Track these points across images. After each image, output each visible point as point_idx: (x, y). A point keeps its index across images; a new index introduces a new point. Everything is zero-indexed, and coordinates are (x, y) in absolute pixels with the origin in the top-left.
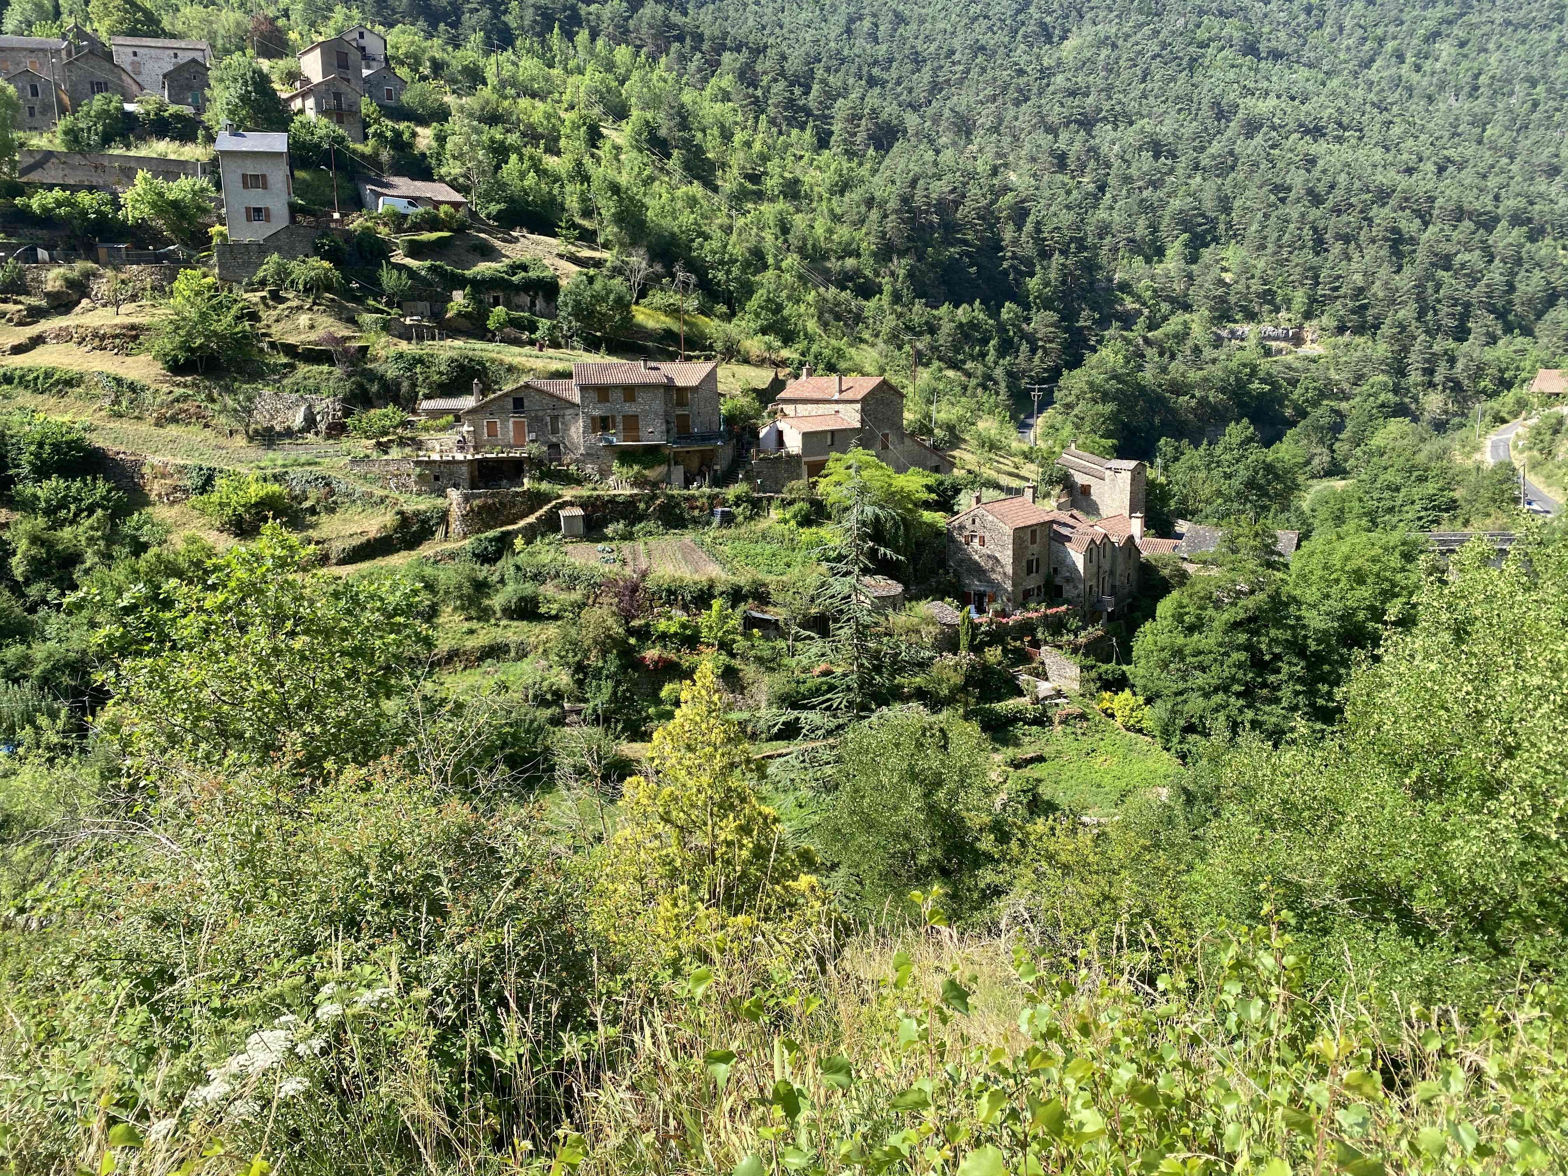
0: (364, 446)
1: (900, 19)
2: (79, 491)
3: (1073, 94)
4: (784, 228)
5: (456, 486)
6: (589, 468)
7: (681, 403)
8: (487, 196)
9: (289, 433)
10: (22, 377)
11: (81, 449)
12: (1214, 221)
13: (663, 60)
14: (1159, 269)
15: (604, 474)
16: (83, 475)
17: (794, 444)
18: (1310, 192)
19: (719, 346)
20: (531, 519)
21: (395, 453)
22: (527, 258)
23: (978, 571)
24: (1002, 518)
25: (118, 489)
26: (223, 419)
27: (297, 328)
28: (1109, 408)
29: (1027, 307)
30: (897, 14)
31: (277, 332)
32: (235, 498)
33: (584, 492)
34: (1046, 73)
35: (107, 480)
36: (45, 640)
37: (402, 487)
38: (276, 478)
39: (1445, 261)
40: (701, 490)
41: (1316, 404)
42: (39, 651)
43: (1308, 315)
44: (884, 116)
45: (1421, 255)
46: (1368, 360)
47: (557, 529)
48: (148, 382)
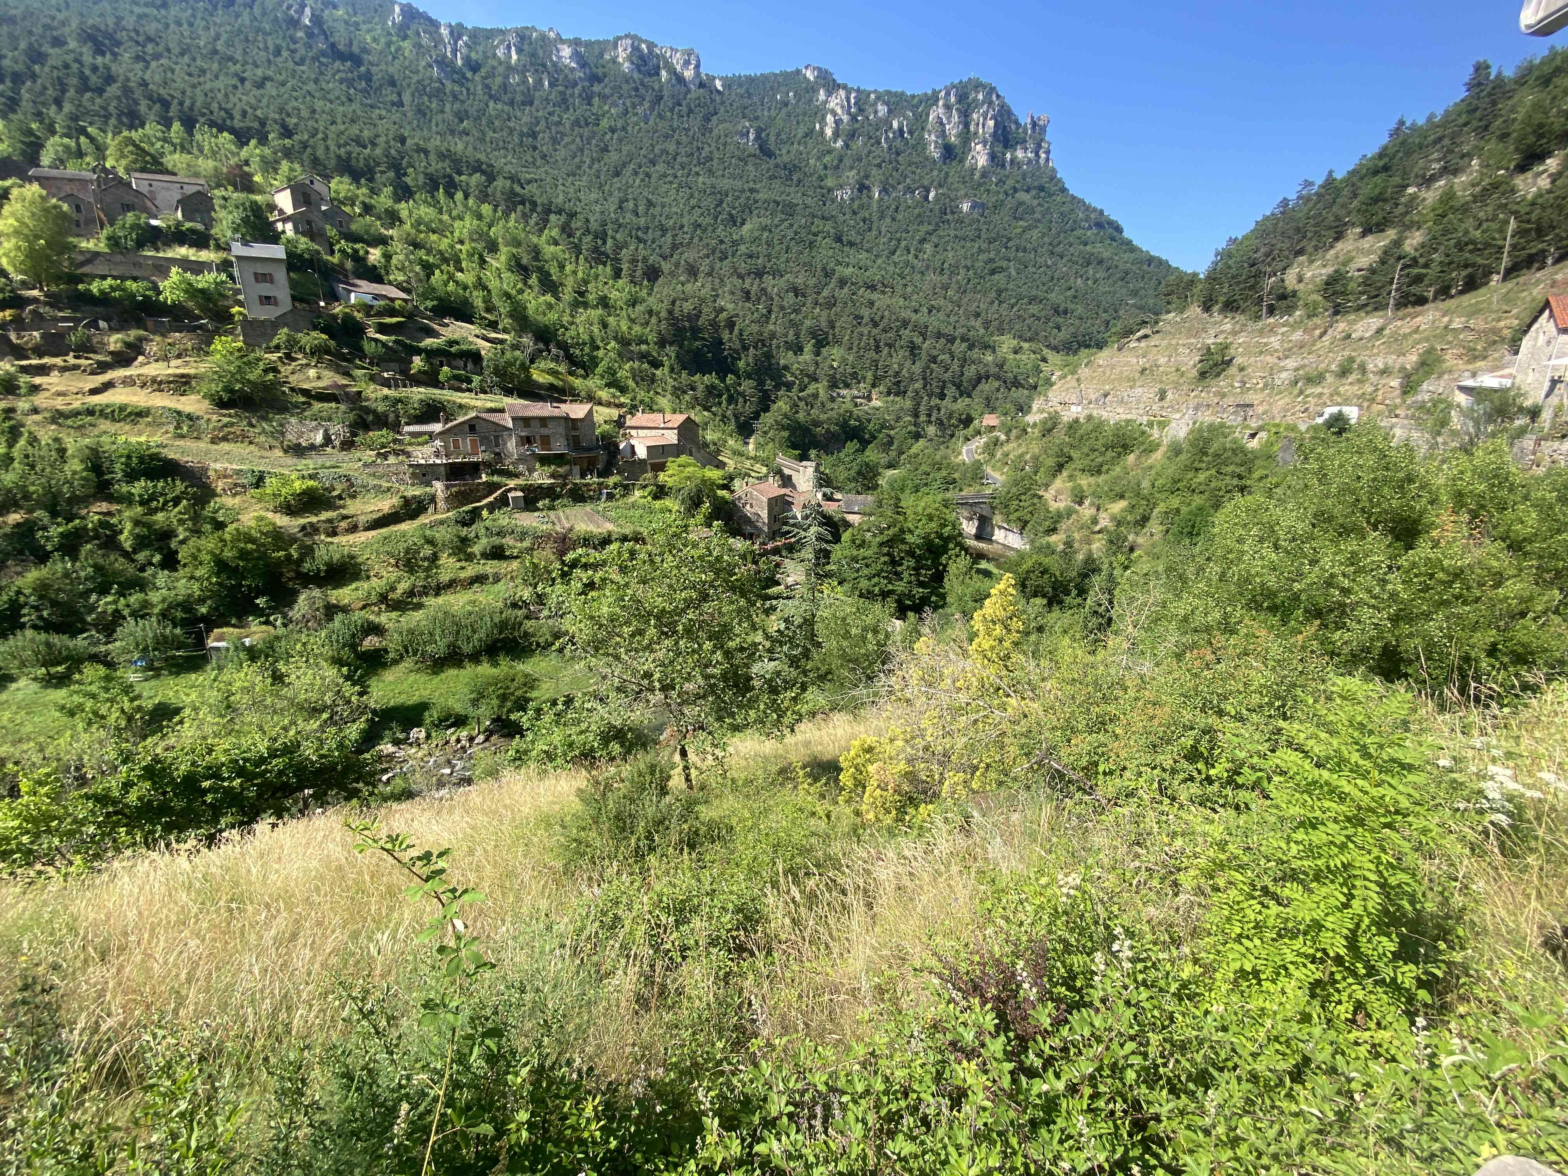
0: (369, 455)
1: (650, 204)
2: (163, 488)
3: (750, 256)
4: (605, 325)
5: (438, 479)
6: (521, 468)
7: (575, 428)
8: (425, 296)
9: (312, 447)
10: (101, 411)
11: (160, 460)
12: (827, 333)
13: (513, 215)
14: (801, 359)
15: (531, 470)
16: (165, 477)
17: (641, 453)
18: (872, 320)
19: (583, 394)
20: (491, 499)
21: (392, 460)
22: (456, 336)
23: (748, 521)
24: (761, 492)
25: (192, 486)
26: (262, 438)
27: (308, 378)
28: (786, 434)
29: (739, 377)
30: (648, 200)
31: (294, 380)
32: (284, 491)
33: (521, 482)
34: (735, 243)
35: (183, 481)
36: (158, 589)
37: (401, 481)
38: (311, 477)
39: (934, 359)
40: (592, 480)
41: (880, 432)
42: (154, 597)
43: (874, 386)
44: (650, 262)
45: (924, 356)
46: (902, 409)
47: (508, 505)
48: (201, 413)
